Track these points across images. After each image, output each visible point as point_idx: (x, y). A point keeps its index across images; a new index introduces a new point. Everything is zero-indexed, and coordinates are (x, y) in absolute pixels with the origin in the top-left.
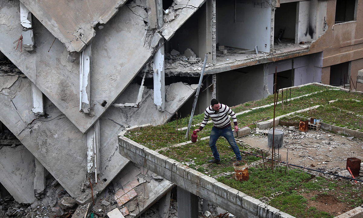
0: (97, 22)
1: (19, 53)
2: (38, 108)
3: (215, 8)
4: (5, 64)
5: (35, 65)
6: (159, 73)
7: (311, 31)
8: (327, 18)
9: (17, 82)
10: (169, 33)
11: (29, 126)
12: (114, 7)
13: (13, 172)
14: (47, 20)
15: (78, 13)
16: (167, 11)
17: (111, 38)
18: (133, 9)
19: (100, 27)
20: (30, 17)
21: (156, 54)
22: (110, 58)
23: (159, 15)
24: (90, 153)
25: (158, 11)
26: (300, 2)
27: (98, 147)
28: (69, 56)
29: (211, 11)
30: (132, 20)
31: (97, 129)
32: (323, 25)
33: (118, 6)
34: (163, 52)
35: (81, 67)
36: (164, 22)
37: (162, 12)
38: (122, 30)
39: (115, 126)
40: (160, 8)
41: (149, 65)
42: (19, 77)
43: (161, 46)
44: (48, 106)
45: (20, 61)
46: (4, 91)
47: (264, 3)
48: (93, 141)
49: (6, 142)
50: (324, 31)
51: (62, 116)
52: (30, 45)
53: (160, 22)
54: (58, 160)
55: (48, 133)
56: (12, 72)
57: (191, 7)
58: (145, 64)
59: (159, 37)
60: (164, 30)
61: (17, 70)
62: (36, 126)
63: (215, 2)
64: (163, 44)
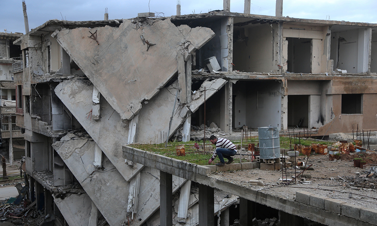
0: (143, 99)
1: (89, 122)
2: (98, 162)
3: (232, 91)
4: (80, 132)
5: (99, 131)
6: (186, 137)
7: (321, 119)
8: (333, 108)
9: (86, 144)
10: (195, 107)
11: (90, 176)
12: (156, 88)
13: (76, 214)
14: (110, 97)
15: (131, 92)
16: (195, 92)
17: (154, 111)
18: (170, 90)
19: (146, 103)
20: (99, 96)
21: (185, 123)
22: (152, 125)
23: (188, 94)
24: (130, 197)
25: (188, 92)
26: (311, 96)
27: (137, 193)
28: (122, 122)
29: (228, 94)
30: (169, 98)
31: (138, 179)
32: (330, 114)
33: (159, 87)
34: (190, 122)
35: (130, 131)
36: (192, 100)
37: (190, 92)
38: (162, 105)
39: (152, 178)
40: (189, 89)
41: (179, 132)
42: (88, 140)
43: (189, 116)
44: (105, 161)
45: (89, 127)
46: (76, 150)
47: (276, 92)
48: (134, 188)
49: (74, 191)
50: (331, 118)
51: (114, 169)
52: (97, 116)
53: (189, 99)
54: (108, 202)
55: (103, 182)
56: (84, 136)
57: (212, 89)
58: (176, 130)
59: (187, 109)
60: (191, 105)
61: (87, 135)
62: (95, 177)
63: (232, 87)
64: (190, 115)
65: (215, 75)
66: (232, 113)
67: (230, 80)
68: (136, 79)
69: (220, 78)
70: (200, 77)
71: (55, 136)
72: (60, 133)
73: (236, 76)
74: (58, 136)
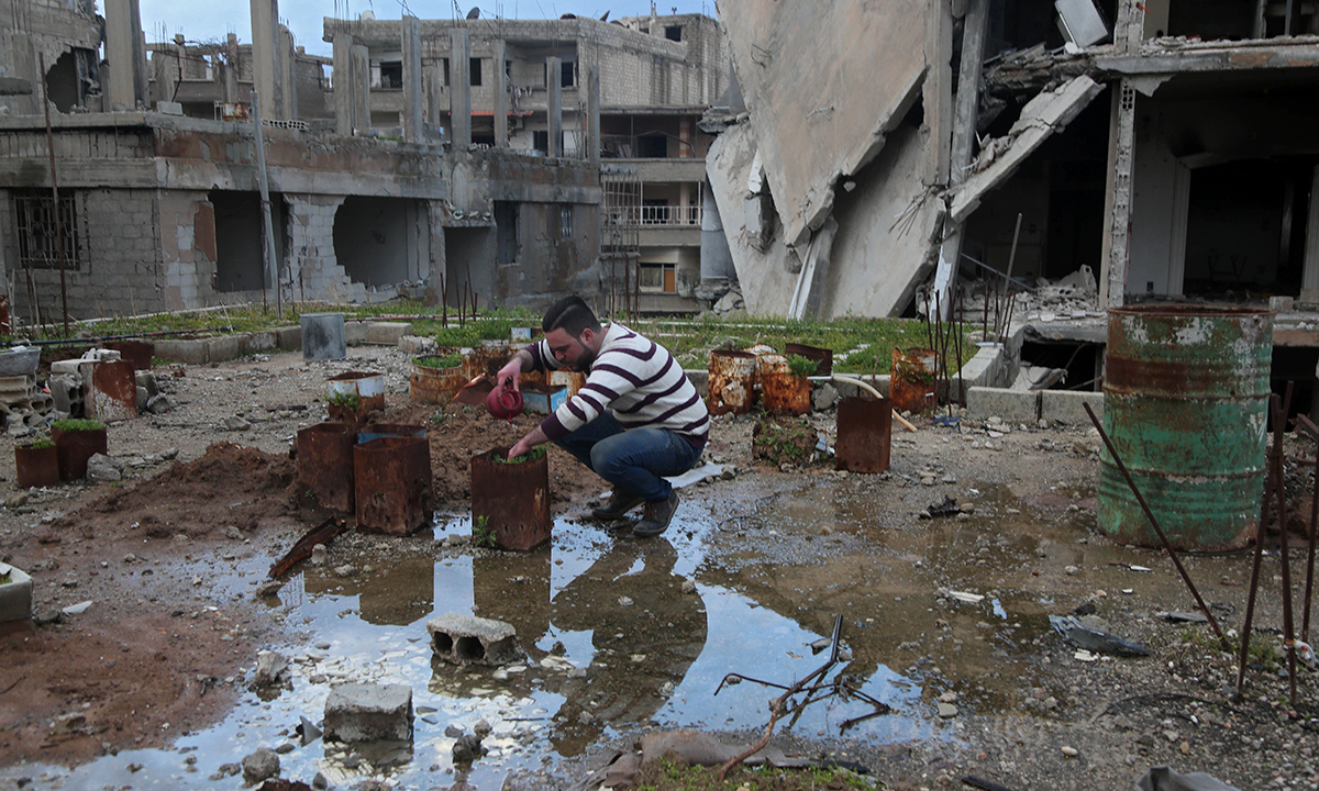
0: (837, 173)
1: (743, 251)
12: (870, 131)
15: (817, 151)
19: (849, 186)
22: (868, 267)
23: (958, 149)
25: (955, 139)
29: (1115, 140)
33: (877, 127)
34: (954, 257)
35: (799, 283)
36: (975, 170)
37: (969, 140)
40: (964, 129)
43: (950, 236)
52: (756, 233)
53: (959, 169)
57: (1039, 124)
63: (1132, 111)
64: (952, 230)
65: (1070, 64)
66: (1126, 225)
67: (1125, 79)
68: (834, 104)
69: (1081, 75)
70: (1020, 77)
71: (704, 295)
72: (718, 288)
73: (1152, 60)
74: (711, 296)
